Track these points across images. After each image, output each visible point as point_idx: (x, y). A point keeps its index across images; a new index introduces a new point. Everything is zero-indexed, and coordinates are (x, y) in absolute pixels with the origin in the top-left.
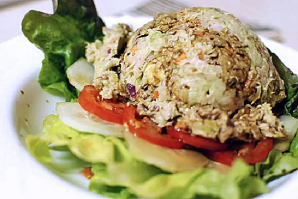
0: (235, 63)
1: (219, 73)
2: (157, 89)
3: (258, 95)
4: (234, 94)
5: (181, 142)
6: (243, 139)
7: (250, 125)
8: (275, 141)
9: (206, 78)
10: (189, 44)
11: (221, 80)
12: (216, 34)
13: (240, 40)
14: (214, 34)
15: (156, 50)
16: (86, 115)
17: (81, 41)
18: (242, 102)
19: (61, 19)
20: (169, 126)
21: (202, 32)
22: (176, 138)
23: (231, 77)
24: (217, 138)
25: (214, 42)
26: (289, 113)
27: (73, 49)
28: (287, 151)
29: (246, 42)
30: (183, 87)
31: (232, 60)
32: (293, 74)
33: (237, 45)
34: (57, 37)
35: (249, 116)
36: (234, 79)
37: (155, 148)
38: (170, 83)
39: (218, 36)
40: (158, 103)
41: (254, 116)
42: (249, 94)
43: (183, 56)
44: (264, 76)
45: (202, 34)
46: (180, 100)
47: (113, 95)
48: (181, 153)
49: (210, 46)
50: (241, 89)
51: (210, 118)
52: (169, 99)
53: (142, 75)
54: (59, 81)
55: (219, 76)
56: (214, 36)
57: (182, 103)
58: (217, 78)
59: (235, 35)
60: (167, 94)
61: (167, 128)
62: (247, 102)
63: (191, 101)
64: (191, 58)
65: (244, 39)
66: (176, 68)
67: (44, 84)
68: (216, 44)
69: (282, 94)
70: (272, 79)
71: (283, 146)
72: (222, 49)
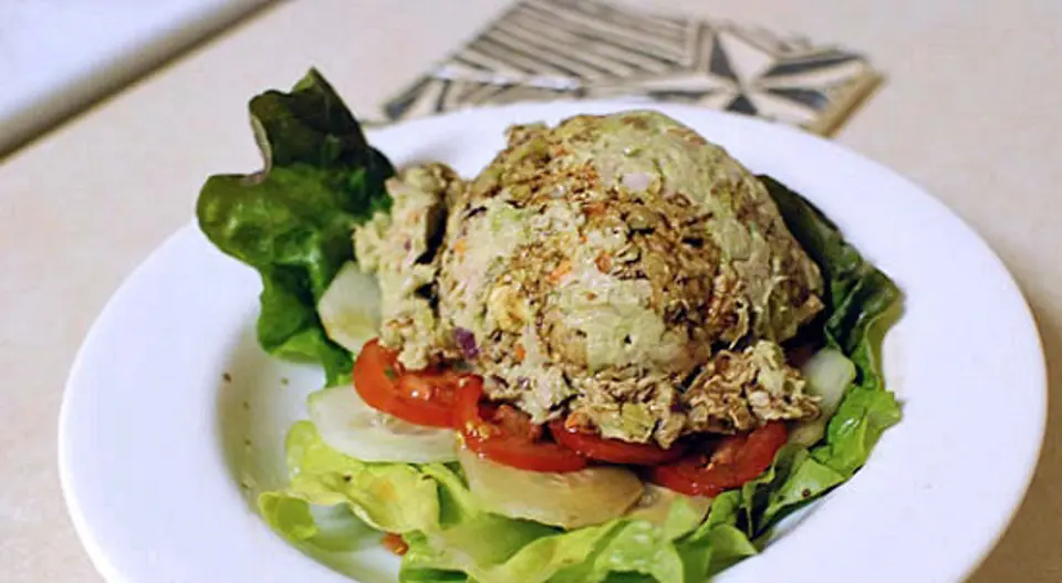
0: (680, 266)
1: (644, 297)
2: (520, 340)
3: (742, 326)
4: (686, 336)
5: (582, 455)
6: (715, 429)
7: (726, 401)
8: (789, 425)
9: (617, 313)
10: (576, 238)
11: (652, 311)
12: (634, 199)
13: (694, 203)
14: (630, 201)
15: (507, 255)
16: (374, 418)
17: (341, 219)
18: (707, 349)
19: (284, 176)
20: (555, 421)
21: (602, 202)
22: (570, 449)
23: (673, 303)
24: (653, 441)
25: (629, 225)
26: (835, 344)
27: (324, 247)
28: (822, 442)
29: (710, 203)
30: (573, 333)
31: (672, 260)
32: (842, 243)
33: (684, 220)
34: (281, 226)
35: (724, 379)
36: (680, 304)
37: (524, 477)
38: (545, 328)
39: (638, 205)
40: (527, 369)
41: (736, 376)
42: (719, 329)
43: (564, 265)
44: (756, 277)
45: (602, 206)
46: (570, 362)
47: (427, 357)
48: (583, 480)
49: (620, 238)
50: (699, 321)
51: (635, 401)
52: (549, 360)
53: (485, 311)
54: (304, 327)
55: (646, 303)
56: (629, 207)
57: (575, 368)
58: (640, 309)
59: (681, 192)
60: (542, 352)
61: (551, 426)
62: (718, 345)
63: (593, 364)
64: (580, 271)
65: (702, 199)
66: (553, 293)
67: (271, 342)
68: (635, 226)
69: (814, 303)
70: (779, 279)
71: (809, 434)
72: (648, 236)
